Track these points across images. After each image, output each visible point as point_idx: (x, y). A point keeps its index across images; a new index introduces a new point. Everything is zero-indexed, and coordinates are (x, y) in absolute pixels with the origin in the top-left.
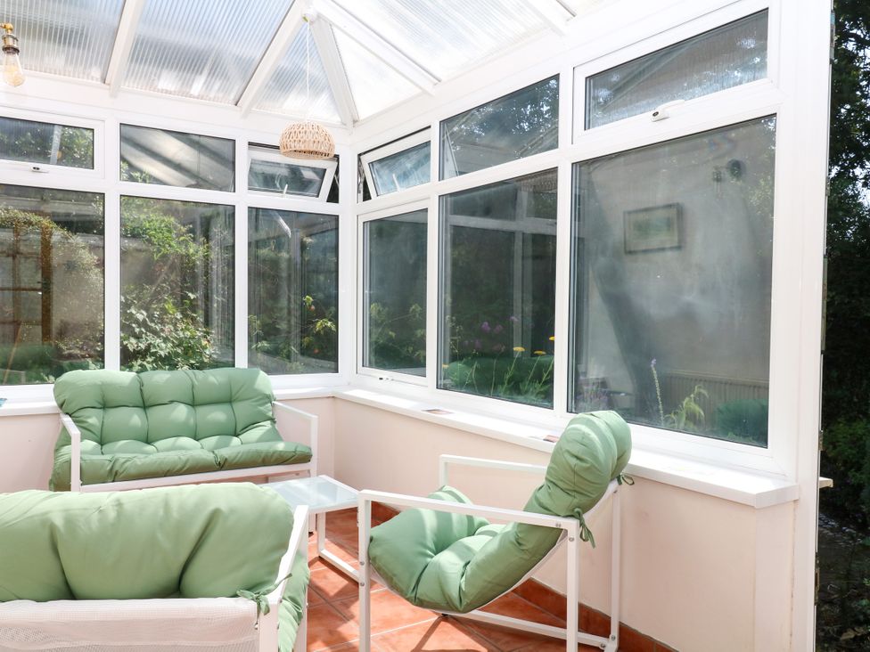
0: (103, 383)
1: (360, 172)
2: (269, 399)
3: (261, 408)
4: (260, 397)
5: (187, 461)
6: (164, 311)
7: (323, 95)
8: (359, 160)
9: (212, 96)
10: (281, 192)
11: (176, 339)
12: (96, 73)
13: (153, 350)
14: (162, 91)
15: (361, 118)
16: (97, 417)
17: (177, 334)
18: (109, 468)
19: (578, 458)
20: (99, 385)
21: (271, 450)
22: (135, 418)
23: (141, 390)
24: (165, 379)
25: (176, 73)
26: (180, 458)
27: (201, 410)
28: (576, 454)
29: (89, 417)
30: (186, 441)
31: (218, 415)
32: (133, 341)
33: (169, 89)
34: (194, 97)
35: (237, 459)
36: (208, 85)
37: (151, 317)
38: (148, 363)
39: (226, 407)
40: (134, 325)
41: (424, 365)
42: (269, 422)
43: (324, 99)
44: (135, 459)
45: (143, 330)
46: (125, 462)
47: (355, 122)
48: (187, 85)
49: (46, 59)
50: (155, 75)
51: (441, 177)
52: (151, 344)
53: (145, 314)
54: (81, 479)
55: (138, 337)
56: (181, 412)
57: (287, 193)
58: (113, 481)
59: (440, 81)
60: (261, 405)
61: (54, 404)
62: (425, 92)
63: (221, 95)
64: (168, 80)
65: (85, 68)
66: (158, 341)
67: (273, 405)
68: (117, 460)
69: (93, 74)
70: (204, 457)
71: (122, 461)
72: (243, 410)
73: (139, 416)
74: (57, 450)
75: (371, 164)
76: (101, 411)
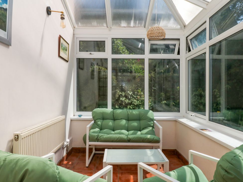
0: (103, 112)
1: (187, 43)
2: (152, 120)
3: (149, 123)
4: (149, 119)
5: (118, 138)
6: (138, 92)
7: (172, 19)
8: (187, 39)
9: (137, 26)
10: (161, 53)
11: (140, 100)
12: (105, 25)
13: (133, 103)
14: (123, 27)
15: (186, 25)
16: (101, 122)
17: (141, 99)
18: (96, 138)
19: (226, 171)
20: (102, 113)
21: (145, 138)
22: (111, 123)
23: (113, 115)
24: (120, 112)
25: (125, 21)
26: (116, 137)
27: (130, 122)
28: (225, 168)
29: (98, 122)
30: (124, 131)
31: (135, 124)
32: (127, 100)
33: (124, 26)
34: (132, 27)
35: (134, 139)
36: (135, 23)
37: (134, 93)
38: (131, 107)
39: (138, 122)
40: (129, 96)
41: (205, 111)
42: (151, 127)
43: (172, 20)
44: (104, 136)
45: (132, 97)
46: (101, 136)
47: (185, 26)
48: (129, 24)
49: (92, 23)
50: (120, 23)
51: (210, 39)
52: (133, 101)
53: (132, 93)
54: (89, 140)
55: (129, 99)
56: (124, 122)
57: (162, 53)
58: (98, 142)
59: (208, 2)
60: (149, 122)
61: (92, 117)
62: (204, 8)
63: (139, 25)
64: (124, 24)
65: (102, 24)
66: (135, 101)
67: (154, 122)
68: (99, 135)
69: (104, 26)
70: (124, 137)
71: (100, 136)
72: (143, 122)
73: (112, 122)
74: (90, 130)
75: (191, 40)
76: (102, 120)
